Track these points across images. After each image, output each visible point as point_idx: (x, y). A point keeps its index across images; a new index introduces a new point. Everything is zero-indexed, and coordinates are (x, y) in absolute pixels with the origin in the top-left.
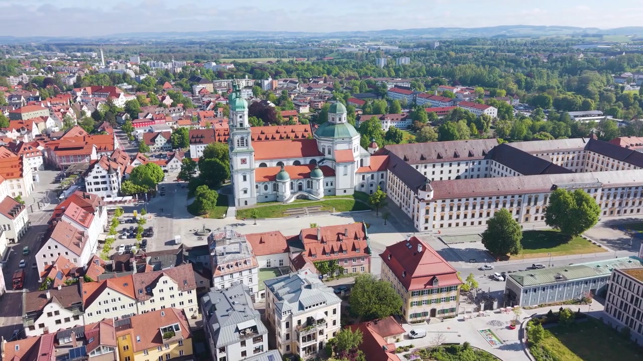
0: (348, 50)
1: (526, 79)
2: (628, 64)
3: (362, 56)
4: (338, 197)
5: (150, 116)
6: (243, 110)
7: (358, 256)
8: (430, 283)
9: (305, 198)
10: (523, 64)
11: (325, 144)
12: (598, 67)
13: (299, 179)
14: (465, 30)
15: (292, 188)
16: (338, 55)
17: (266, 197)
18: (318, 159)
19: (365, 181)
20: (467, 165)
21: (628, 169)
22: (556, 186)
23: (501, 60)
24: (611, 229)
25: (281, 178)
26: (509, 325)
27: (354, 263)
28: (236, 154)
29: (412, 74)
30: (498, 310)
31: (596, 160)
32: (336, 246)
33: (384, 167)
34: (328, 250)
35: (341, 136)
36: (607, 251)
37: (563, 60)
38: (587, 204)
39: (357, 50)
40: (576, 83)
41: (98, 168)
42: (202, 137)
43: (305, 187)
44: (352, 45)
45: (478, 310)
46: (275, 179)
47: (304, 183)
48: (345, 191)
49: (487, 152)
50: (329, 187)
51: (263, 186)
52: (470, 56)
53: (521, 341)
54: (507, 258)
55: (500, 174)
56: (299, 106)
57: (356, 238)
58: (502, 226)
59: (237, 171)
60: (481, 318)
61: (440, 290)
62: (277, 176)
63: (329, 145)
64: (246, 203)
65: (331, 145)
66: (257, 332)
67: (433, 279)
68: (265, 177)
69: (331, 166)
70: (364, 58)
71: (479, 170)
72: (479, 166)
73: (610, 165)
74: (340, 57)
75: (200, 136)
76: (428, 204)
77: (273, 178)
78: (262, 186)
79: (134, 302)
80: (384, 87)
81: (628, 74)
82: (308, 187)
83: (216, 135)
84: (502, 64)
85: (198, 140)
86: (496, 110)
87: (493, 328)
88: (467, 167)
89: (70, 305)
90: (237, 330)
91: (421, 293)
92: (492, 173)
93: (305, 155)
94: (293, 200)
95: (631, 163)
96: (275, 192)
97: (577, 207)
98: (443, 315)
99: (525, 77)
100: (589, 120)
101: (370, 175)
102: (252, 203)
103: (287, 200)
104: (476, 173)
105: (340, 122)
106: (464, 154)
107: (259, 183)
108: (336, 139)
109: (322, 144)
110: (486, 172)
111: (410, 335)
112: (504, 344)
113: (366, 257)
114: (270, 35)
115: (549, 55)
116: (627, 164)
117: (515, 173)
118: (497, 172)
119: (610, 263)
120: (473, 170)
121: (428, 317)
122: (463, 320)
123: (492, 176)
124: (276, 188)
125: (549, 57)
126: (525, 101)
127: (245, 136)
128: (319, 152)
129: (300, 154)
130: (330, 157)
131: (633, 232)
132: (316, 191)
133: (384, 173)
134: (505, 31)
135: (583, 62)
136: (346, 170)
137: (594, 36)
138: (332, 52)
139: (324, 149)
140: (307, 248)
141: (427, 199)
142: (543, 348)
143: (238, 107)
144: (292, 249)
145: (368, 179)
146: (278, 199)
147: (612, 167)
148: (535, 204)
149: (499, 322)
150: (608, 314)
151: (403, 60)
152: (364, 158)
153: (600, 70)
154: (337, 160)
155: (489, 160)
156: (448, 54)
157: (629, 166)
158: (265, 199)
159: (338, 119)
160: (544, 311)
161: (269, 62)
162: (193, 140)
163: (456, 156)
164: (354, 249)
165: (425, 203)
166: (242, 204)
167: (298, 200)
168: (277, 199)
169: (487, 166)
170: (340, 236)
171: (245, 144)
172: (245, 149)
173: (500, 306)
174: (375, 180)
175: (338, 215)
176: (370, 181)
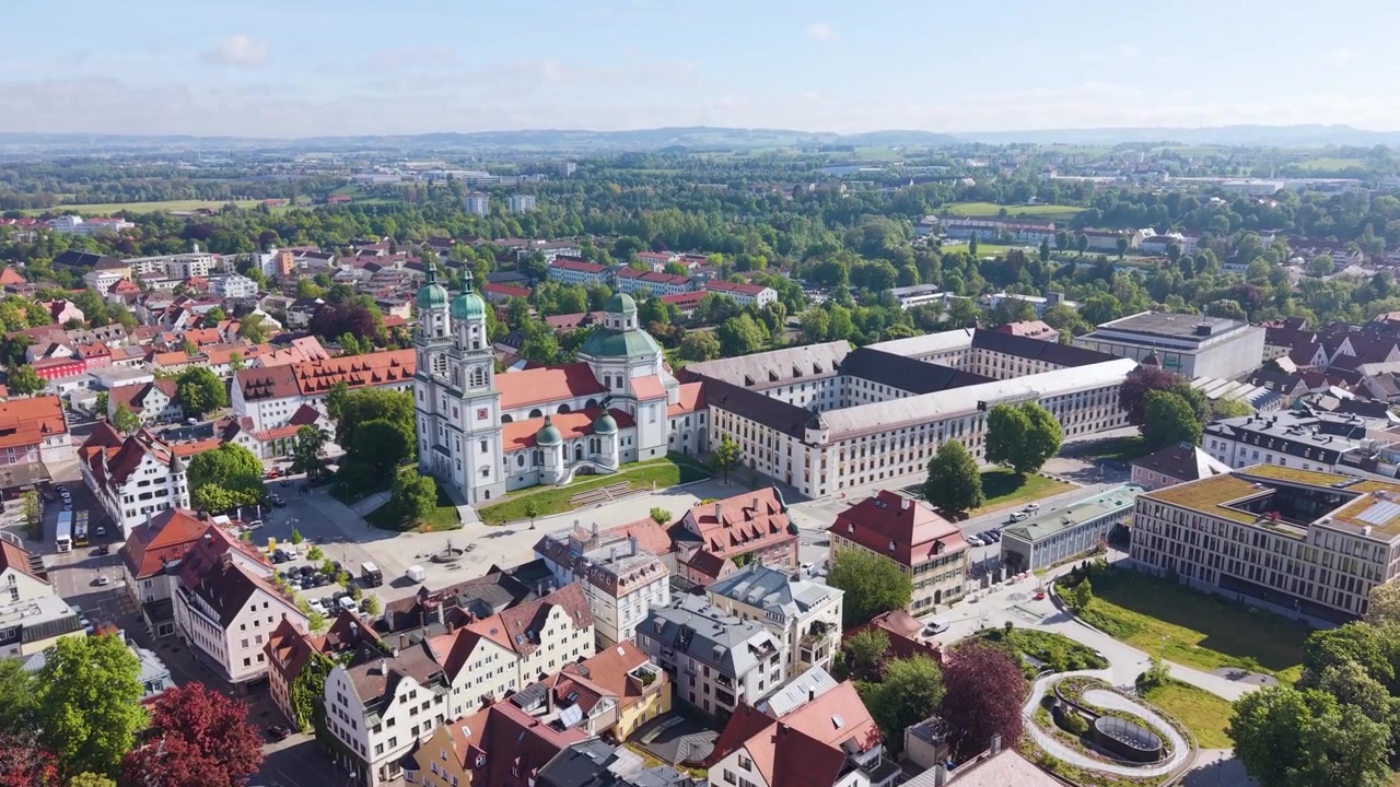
0: (378, 179)
1: (777, 235)
2: (927, 202)
3: (419, 192)
4: (642, 463)
5: (62, 352)
6: (478, 316)
7: (781, 540)
8: (934, 550)
9: (589, 472)
10: (754, 206)
11: (609, 369)
12: (881, 208)
13: (576, 439)
14: (600, 135)
15: (565, 457)
16: (359, 191)
17: (521, 479)
18: (599, 398)
19: (677, 431)
20: (814, 388)
21: (1045, 371)
22: (984, 403)
23: (711, 198)
24: (1063, 459)
25: (549, 438)
26: (1035, 595)
27: (777, 553)
28: (470, 401)
29: (558, 231)
30: (1009, 581)
31: (991, 362)
32: (747, 527)
33: (702, 403)
34: (739, 538)
35: (637, 353)
36: (1078, 487)
37: (821, 196)
38: (1045, 420)
39: (398, 178)
40: (861, 238)
41: (149, 462)
42: (268, 383)
43: (586, 452)
44: (382, 170)
45: (984, 585)
46: (535, 443)
47: (585, 444)
48: (653, 452)
49: (839, 362)
50: (627, 447)
51: (516, 458)
52: (650, 190)
53: (1062, 610)
54: (966, 517)
55: (869, 397)
56: (389, 306)
57: (771, 512)
58: (956, 467)
59: (471, 434)
60: (994, 594)
61: (946, 560)
62: (538, 437)
63: (616, 370)
64: (487, 494)
65: (622, 370)
66: (774, 649)
67: (937, 545)
68: (516, 441)
69: (623, 409)
70: (426, 196)
71: (832, 394)
72: (832, 388)
73: (1016, 368)
74: (363, 195)
75: (263, 381)
76: (824, 451)
77: (531, 441)
78: (514, 459)
79: (514, 658)
80: (540, 258)
81: (931, 219)
82: (592, 452)
83: (299, 376)
84: (715, 205)
85: (261, 390)
86: (775, 293)
87: (1020, 603)
88: (815, 392)
89: (427, 678)
90: (751, 648)
91: (924, 568)
92: (852, 397)
93: (577, 393)
94: (570, 480)
95: (1048, 360)
96: (536, 468)
97: (1034, 428)
98: (948, 599)
99: (776, 231)
100: (928, 299)
101: (683, 419)
102: (499, 494)
103: (562, 480)
104: (827, 400)
105: (629, 328)
106: (808, 371)
107: (509, 454)
108: (631, 358)
109: (604, 370)
110: (842, 398)
111: (930, 629)
112: (1045, 618)
113: (792, 541)
114: (146, 144)
115: (795, 188)
116: (1042, 363)
117: (897, 392)
118: (861, 395)
119: (1112, 495)
120: (823, 395)
121: (932, 605)
122: (975, 601)
123: (853, 403)
124: (539, 459)
125: (795, 192)
126: (799, 275)
127: (483, 364)
128: (599, 385)
129: (568, 392)
130: (621, 391)
131: (1093, 459)
132: (607, 456)
133: (705, 412)
134: (676, 139)
135: (856, 200)
136: (653, 414)
137: (839, 149)
138: (342, 184)
139: (608, 379)
140: (707, 538)
141: (822, 442)
142: (1092, 611)
143: (471, 312)
144: (681, 544)
145: (680, 426)
146: (542, 480)
147: (1020, 370)
148: (961, 434)
149: (1019, 595)
150: (1136, 560)
151: (523, 201)
152: (669, 390)
153: (888, 212)
154: (639, 397)
155: (845, 377)
156: (608, 189)
157: (1046, 365)
158: (519, 484)
159: (626, 323)
160: (1065, 570)
161: (202, 211)
162: (251, 392)
163: (797, 373)
164: (773, 529)
165: (820, 450)
166: (481, 497)
167: (579, 478)
168: (540, 480)
169: (842, 386)
170: (748, 511)
171: (484, 381)
172: (483, 390)
173: (1009, 575)
174: (691, 428)
175: (664, 494)
176: (684, 429)
